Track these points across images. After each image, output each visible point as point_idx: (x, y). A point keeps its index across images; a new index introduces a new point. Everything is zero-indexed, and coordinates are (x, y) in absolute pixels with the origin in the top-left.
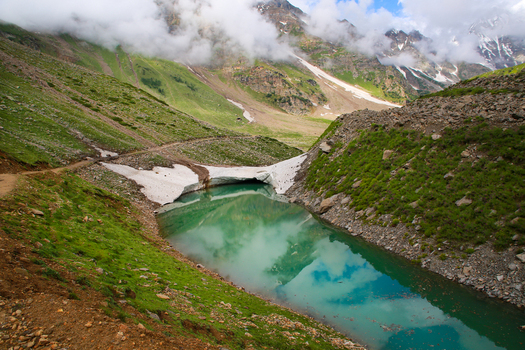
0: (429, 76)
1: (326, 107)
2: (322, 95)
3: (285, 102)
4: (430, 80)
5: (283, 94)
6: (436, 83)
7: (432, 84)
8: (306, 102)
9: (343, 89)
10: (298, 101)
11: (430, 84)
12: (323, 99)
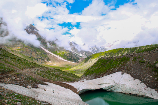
0: (78, 54)
1: (50, 62)
2: (49, 58)
3: (36, 60)
4: (78, 55)
5: (35, 57)
6: (80, 56)
7: (79, 56)
8: (43, 60)
9: (55, 56)
10: (41, 60)
11: (78, 56)
12: (49, 60)
